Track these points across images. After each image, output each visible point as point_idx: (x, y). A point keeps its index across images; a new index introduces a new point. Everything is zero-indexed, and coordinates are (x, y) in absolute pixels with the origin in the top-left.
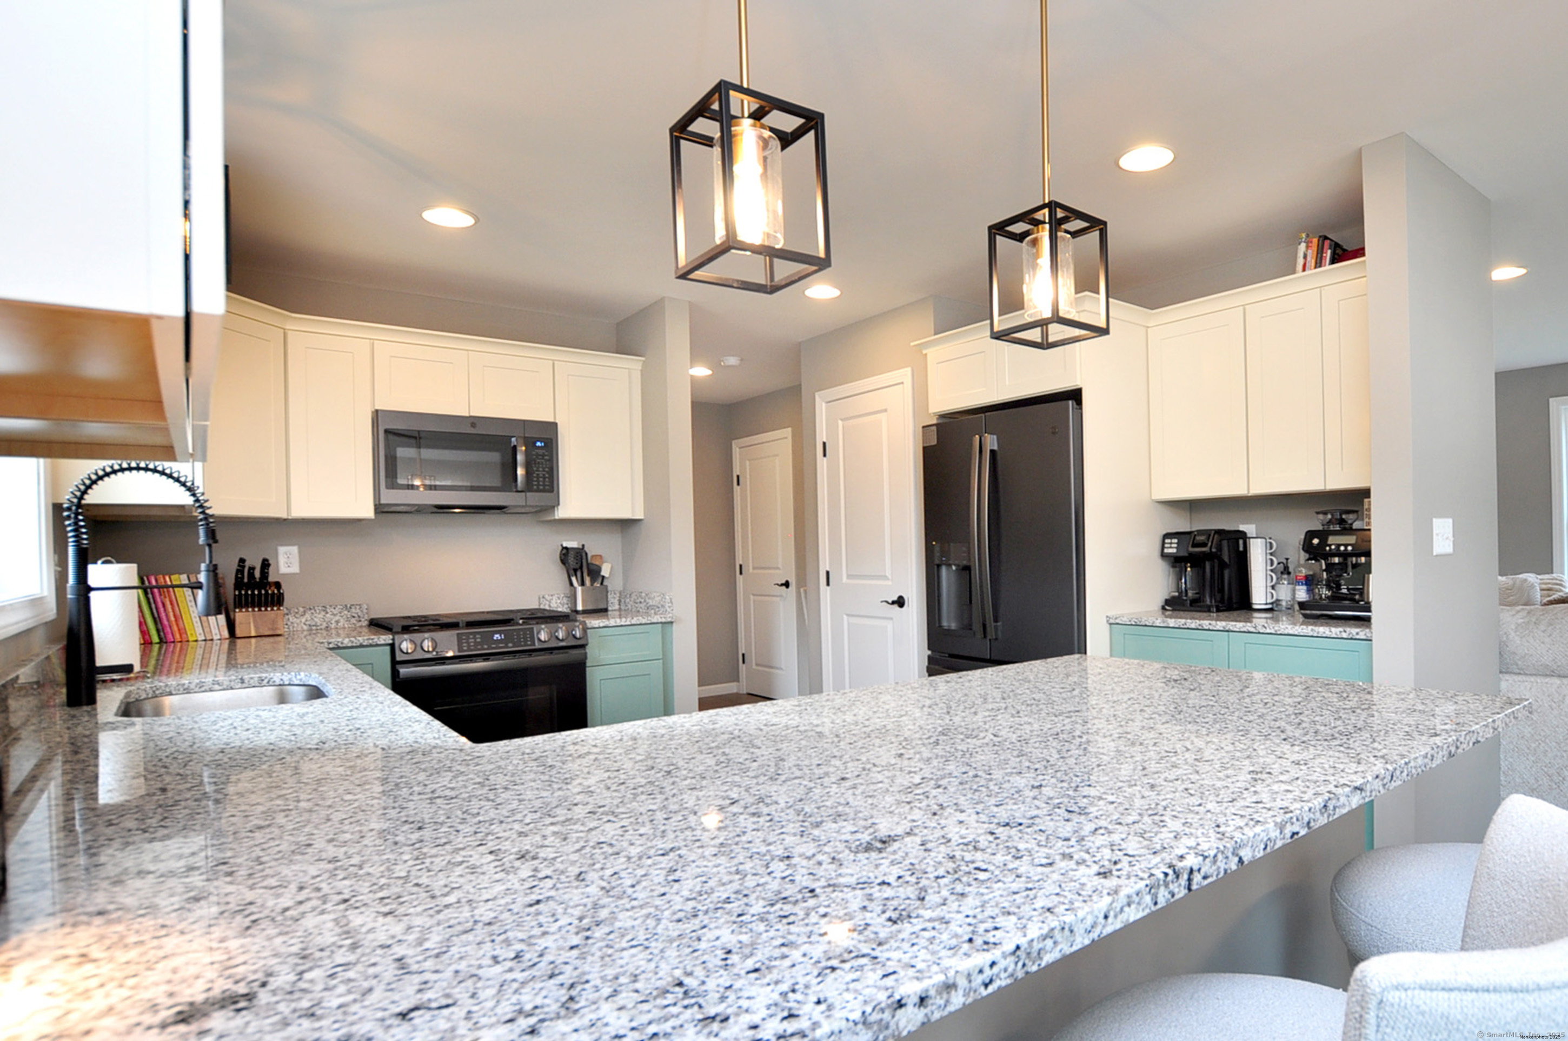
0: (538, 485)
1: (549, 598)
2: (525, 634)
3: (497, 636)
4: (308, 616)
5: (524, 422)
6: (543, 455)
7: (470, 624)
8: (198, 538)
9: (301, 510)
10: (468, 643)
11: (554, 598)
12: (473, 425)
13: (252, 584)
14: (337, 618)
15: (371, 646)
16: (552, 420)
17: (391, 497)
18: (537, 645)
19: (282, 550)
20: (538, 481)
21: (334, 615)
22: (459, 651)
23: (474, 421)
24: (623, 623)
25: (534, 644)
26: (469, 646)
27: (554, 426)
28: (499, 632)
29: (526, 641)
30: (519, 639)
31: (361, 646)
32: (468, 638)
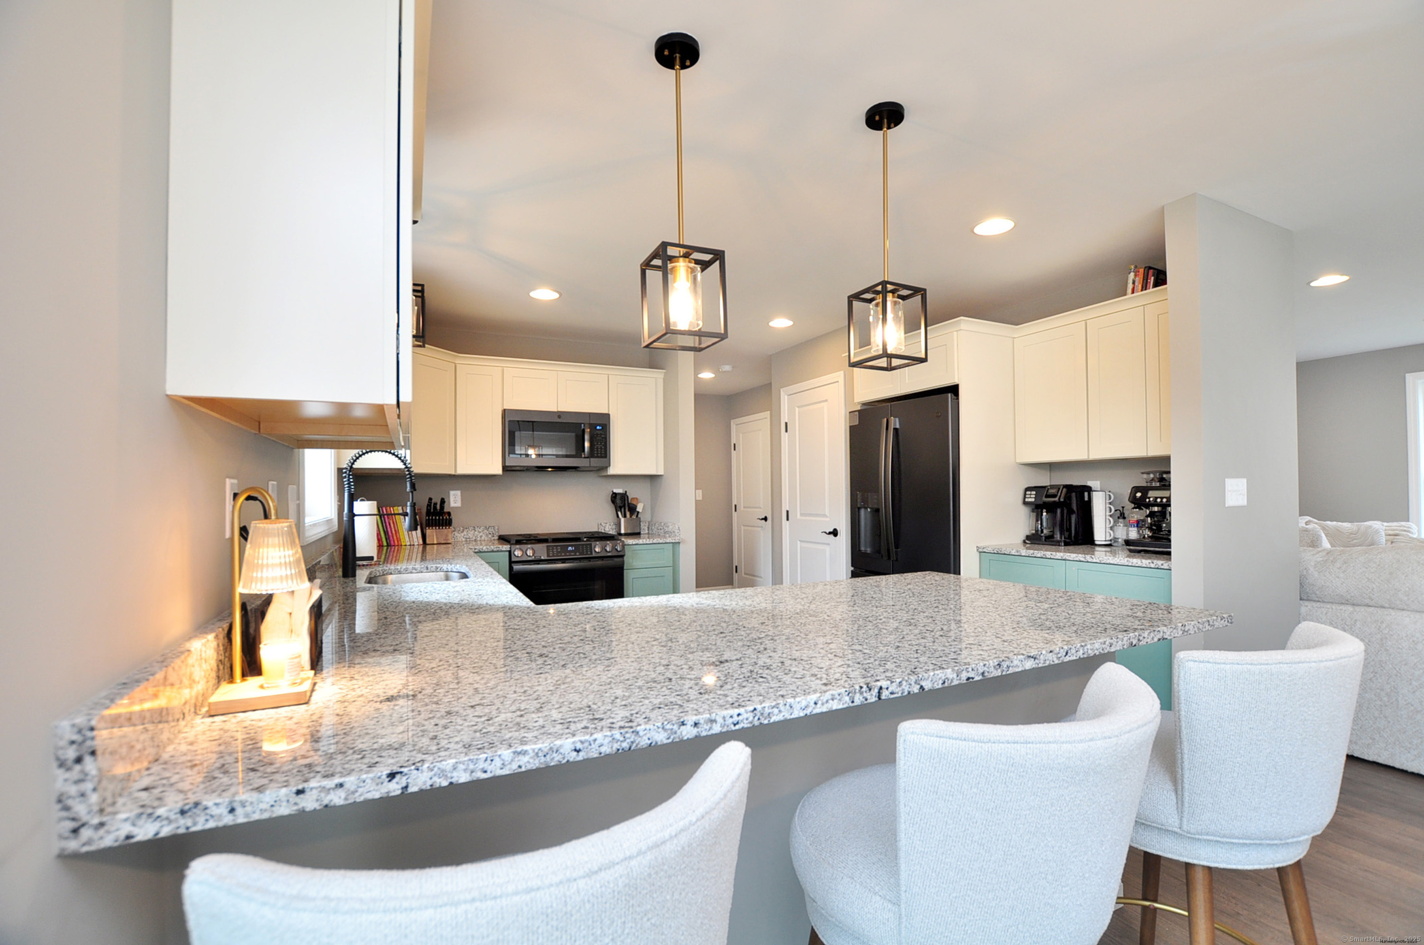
0: (597, 454)
1: (604, 525)
2: (587, 547)
3: (570, 548)
4: (465, 533)
5: (590, 414)
6: (601, 434)
7: (555, 540)
8: (406, 488)
9: (463, 469)
10: (553, 552)
11: (608, 525)
12: (559, 417)
13: (436, 513)
14: (481, 534)
15: (498, 551)
16: (607, 412)
17: (512, 461)
18: (594, 555)
19: (452, 493)
20: (597, 451)
21: (480, 532)
22: (548, 556)
23: (560, 414)
24: (648, 542)
25: (592, 554)
26: (553, 554)
27: (607, 416)
28: (572, 546)
29: (587, 552)
30: (583, 551)
31: (493, 551)
32: (553, 549)
